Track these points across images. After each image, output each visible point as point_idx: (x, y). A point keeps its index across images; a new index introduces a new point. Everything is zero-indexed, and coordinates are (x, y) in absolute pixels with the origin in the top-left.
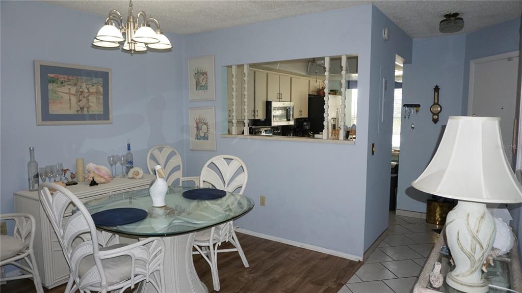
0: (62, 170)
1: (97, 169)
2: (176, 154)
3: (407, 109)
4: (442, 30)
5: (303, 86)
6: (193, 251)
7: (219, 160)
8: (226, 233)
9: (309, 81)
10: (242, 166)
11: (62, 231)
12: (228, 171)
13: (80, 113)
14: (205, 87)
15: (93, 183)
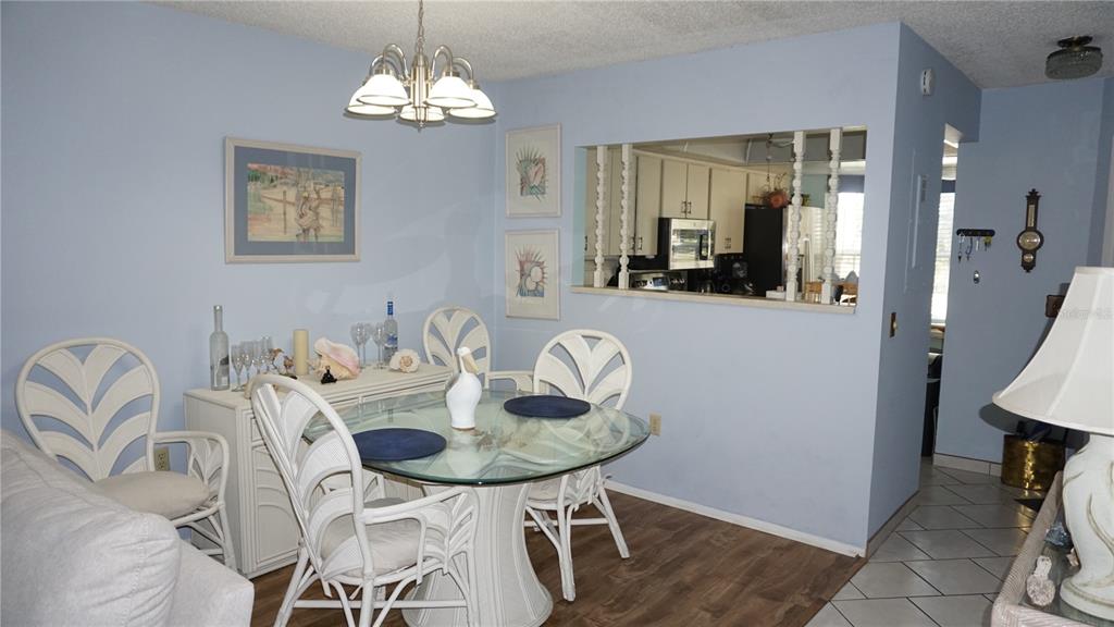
0: (271, 351)
1: (335, 350)
2: (478, 324)
3: (963, 239)
4: (1052, 72)
5: (736, 187)
6: (526, 520)
7: (572, 340)
8: (589, 486)
9: (748, 175)
10: (620, 353)
11: (295, 467)
12: (592, 360)
13: (302, 240)
14: (540, 190)
15: (328, 379)
